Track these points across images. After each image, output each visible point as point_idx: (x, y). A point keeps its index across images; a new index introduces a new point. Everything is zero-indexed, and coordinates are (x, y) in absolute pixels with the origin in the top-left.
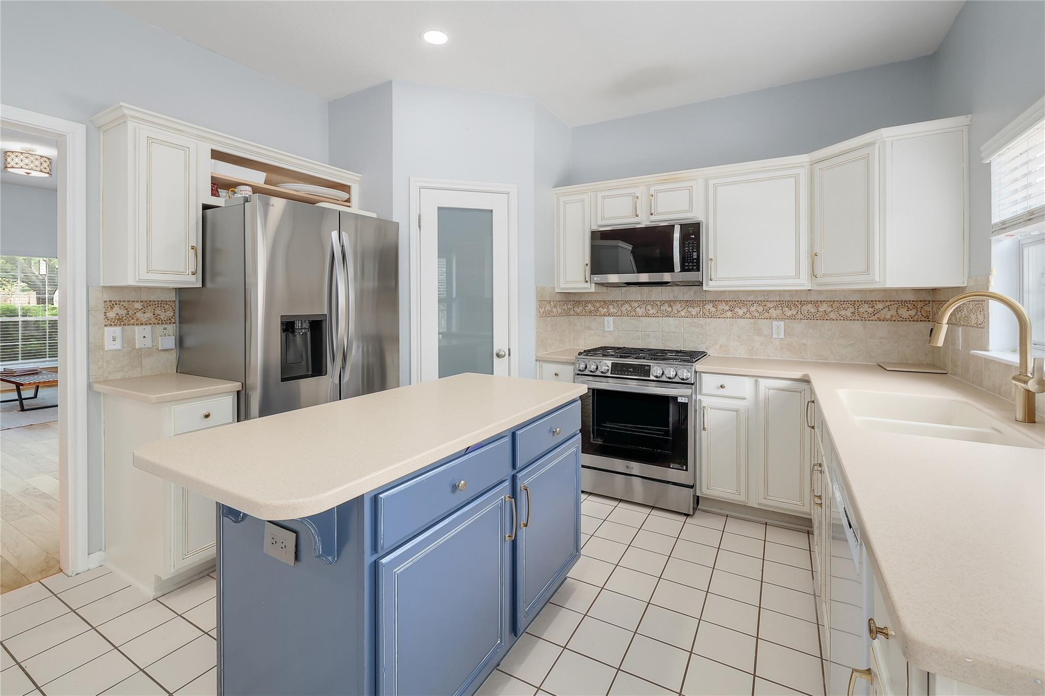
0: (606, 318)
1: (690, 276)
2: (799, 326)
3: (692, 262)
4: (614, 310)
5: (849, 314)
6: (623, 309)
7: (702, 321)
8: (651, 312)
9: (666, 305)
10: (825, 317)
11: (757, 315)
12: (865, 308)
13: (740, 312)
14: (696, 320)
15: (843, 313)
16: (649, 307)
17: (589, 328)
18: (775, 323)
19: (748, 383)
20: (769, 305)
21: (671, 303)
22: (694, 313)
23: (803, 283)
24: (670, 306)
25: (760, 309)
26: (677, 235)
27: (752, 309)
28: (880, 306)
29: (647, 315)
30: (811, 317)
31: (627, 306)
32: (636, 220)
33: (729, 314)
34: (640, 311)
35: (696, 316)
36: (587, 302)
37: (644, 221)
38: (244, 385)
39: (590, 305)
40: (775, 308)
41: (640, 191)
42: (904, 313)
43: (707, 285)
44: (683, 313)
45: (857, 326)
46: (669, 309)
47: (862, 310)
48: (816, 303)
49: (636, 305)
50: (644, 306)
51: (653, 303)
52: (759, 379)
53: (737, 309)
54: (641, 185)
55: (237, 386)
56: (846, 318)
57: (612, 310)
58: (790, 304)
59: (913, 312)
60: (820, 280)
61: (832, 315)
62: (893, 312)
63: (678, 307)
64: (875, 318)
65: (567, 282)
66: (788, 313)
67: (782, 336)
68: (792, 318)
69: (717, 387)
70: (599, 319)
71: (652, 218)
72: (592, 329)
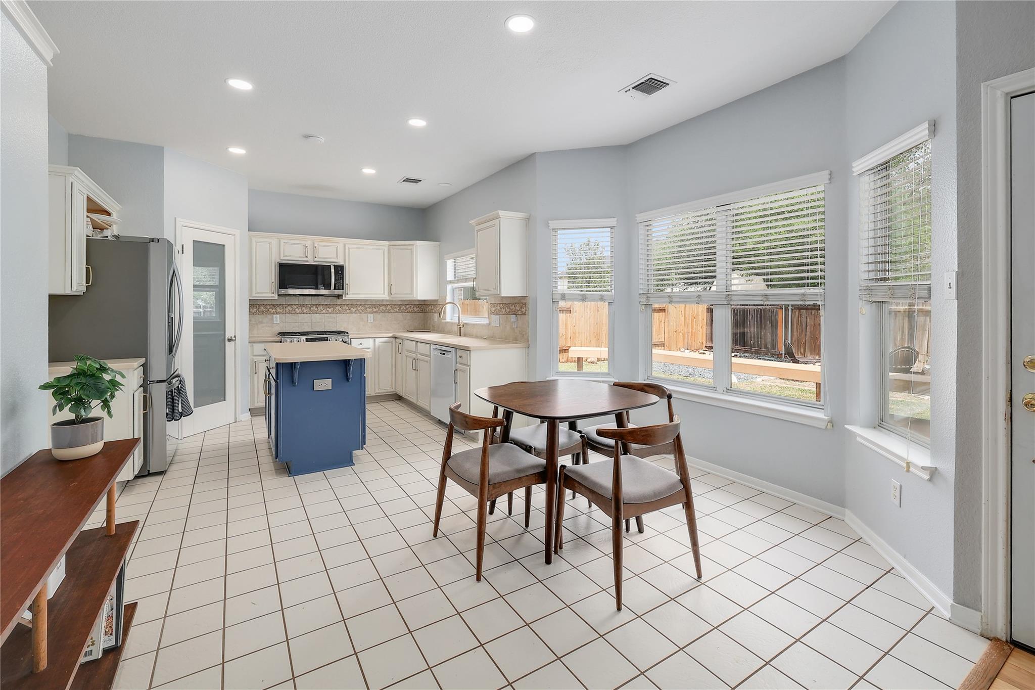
0: (274, 315)
1: (337, 292)
2: (379, 316)
3: (340, 284)
4: (281, 311)
6: (287, 309)
7: (334, 315)
8: (305, 311)
9: (314, 307)
10: (389, 312)
11: (361, 311)
12: (403, 308)
13: (354, 310)
14: (331, 315)
15: (395, 310)
16: (304, 308)
17: (262, 323)
18: (369, 315)
19: (371, 340)
20: (367, 307)
21: (317, 306)
22: (330, 311)
23: (385, 296)
24: (317, 307)
25: (363, 308)
26: (333, 270)
27: (359, 309)
28: (408, 306)
29: (303, 313)
30: (384, 312)
31: (289, 308)
32: (306, 259)
33: (348, 311)
34: (298, 311)
35: (331, 313)
36: (259, 305)
37: (310, 261)
38: (146, 360)
39: (262, 308)
40: (369, 308)
41: (309, 243)
42: (416, 309)
43: (345, 297)
44: (324, 311)
45: (400, 315)
48: (386, 306)
49: (296, 307)
51: (306, 306)
52: (376, 339)
53: (352, 309)
54: (309, 240)
55: (143, 360)
56: (396, 312)
57: (279, 310)
58: (375, 306)
59: (418, 309)
60: (392, 296)
61: (392, 311)
62: (412, 309)
63: (321, 308)
64: (406, 311)
65: (257, 293)
66: (375, 310)
67: (372, 321)
68: (376, 312)
69: (359, 345)
70: (270, 316)
71: (316, 259)
72: (264, 323)
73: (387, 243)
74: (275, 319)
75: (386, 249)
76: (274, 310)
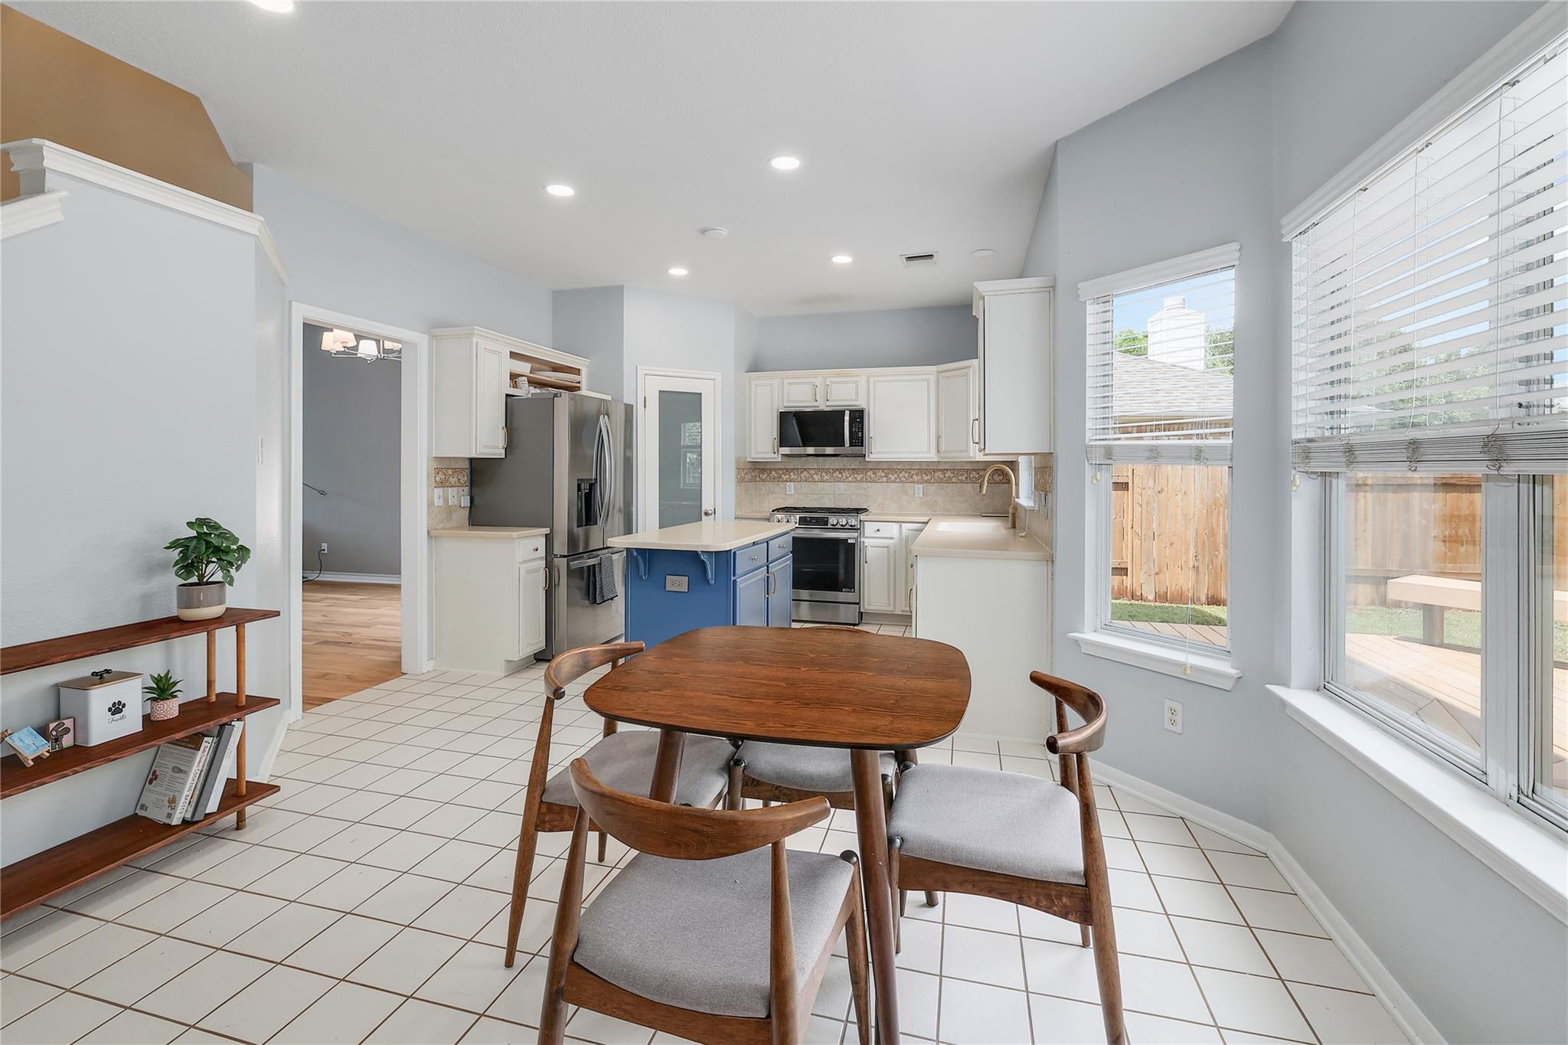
0: (787, 483)
1: (856, 450)
2: (932, 488)
3: (858, 440)
4: (795, 477)
5: (964, 479)
6: (802, 475)
7: (865, 485)
8: (826, 478)
9: (837, 472)
10: (949, 481)
11: (904, 479)
12: (974, 475)
13: (893, 478)
14: (860, 484)
15: (960, 478)
16: (824, 474)
17: (773, 493)
18: (916, 485)
19: (895, 526)
20: (912, 472)
21: (841, 471)
22: (859, 479)
23: (932, 457)
24: (840, 473)
25: (907, 475)
26: (847, 418)
27: (901, 475)
29: (822, 481)
30: (941, 481)
31: (805, 473)
32: (815, 404)
33: (885, 479)
34: (816, 477)
35: (861, 481)
36: (771, 470)
37: (822, 406)
39: (774, 473)
40: (917, 474)
41: (818, 381)
43: (869, 456)
44: (850, 479)
46: (840, 476)
47: (971, 476)
48: (943, 471)
49: (813, 472)
50: (819, 473)
51: (827, 471)
52: (903, 524)
53: (890, 476)
54: (819, 377)
56: (962, 482)
57: (793, 476)
58: (926, 471)
59: (1001, 478)
60: (943, 454)
61: (954, 480)
63: (846, 474)
65: (757, 453)
66: (926, 478)
67: (921, 496)
68: (928, 482)
69: (875, 532)
70: (782, 485)
71: (828, 403)
72: (775, 493)
73: (933, 368)
74: (788, 488)
75: (932, 378)
76: (787, 476)
